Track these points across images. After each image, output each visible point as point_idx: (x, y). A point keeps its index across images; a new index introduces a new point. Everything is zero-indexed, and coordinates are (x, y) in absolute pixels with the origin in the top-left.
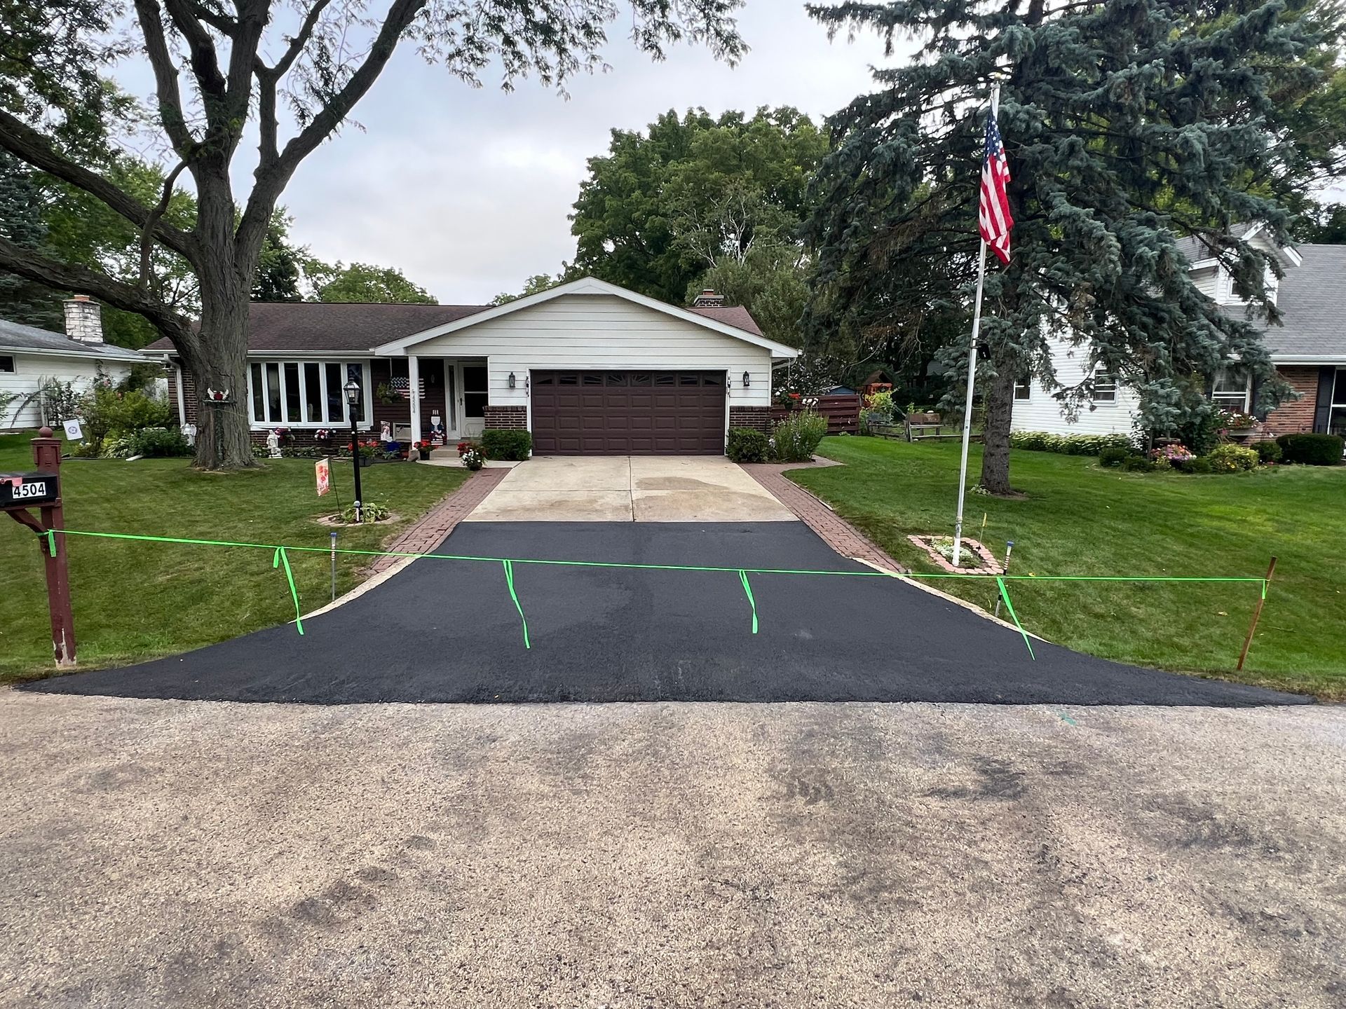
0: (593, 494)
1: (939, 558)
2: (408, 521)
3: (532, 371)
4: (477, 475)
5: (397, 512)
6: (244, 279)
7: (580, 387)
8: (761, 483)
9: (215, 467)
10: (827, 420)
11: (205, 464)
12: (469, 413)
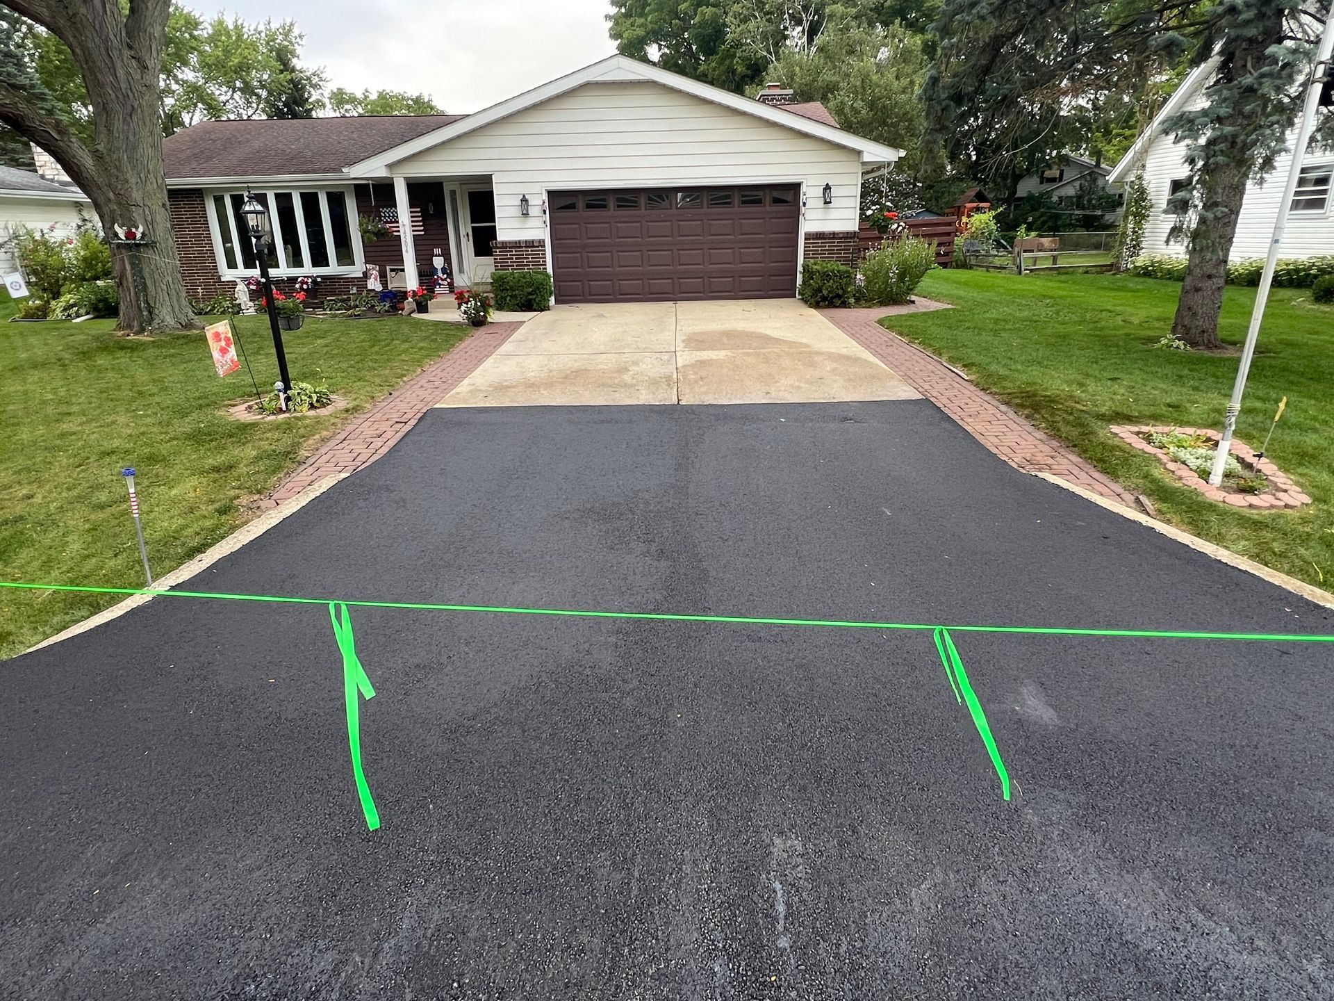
0: (624, 358)
1: (1184, 472)
2: (356, 409)
3: (551, 194)
4: (481, 332)
5: (345, 394)
6: (146, 67)
7: (612, 211)
8: (853, 336)
9: (141, 331)
10: (933, 249)
11: (130, 327)
12: (478, 253)
